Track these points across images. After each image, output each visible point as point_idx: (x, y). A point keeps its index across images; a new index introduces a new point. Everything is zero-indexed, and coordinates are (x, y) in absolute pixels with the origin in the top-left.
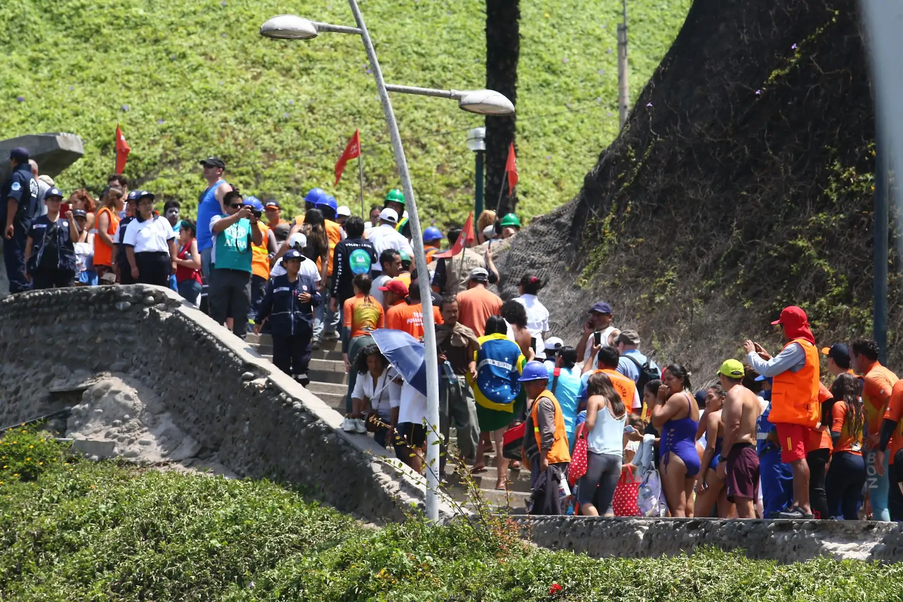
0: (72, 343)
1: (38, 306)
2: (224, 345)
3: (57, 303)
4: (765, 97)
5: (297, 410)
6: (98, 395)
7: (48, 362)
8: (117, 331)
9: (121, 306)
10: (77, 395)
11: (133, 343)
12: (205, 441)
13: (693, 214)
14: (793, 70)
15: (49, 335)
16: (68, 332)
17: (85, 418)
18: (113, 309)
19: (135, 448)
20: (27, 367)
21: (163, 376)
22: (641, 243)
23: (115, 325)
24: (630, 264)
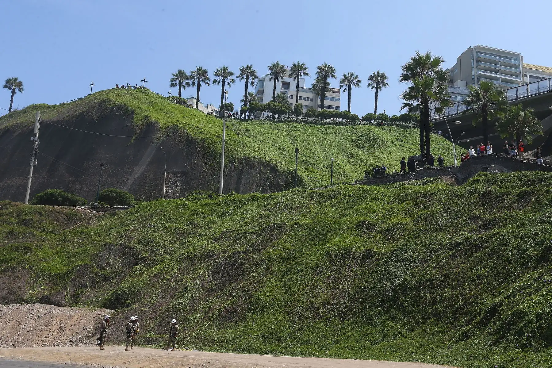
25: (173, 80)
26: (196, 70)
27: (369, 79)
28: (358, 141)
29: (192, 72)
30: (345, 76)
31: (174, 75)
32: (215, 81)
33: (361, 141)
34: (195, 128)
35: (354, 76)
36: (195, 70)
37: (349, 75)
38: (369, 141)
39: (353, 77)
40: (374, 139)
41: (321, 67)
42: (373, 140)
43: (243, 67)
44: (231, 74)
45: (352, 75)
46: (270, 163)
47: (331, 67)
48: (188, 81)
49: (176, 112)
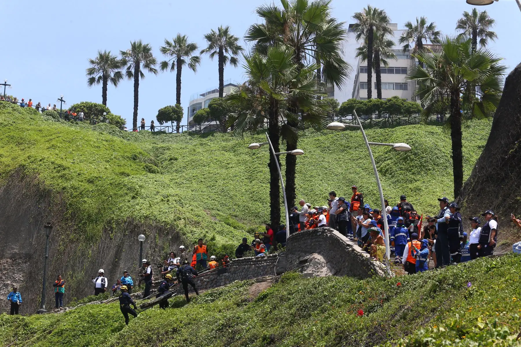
0: (306, 246)
1: (297, 236)
2: (342, 240)
3: (301, 235)
4: (509, 158)
5: (358, 255)
6: (311, 260)
7: (299, 252)
8: (317, 241)
9: (318, 234)
10: (306, 261)
11: (322, 244)
12: (337, 270)
13: (488, 195)
14: (516, 150)
15: (299, 245)
16: (304, 243)
17: (308, 267)
18: (316, 235)
19: (319, 274)
20: (294, 255)
21: (329, 252)
22: (474, 205)
23: (317, 240)
24: (470, 212)
25: (91, 72)
26: (130, 47)
27: (459, 27)
28: (385, 160)
29: (123, 53)
30: (409, 25)
31: (92, 62)
32: (164, 65)
33: (389, 162)
34: (55, 168)
35: (428, 24)
36: (128, 48)
37: (418, 23)
38: (405, 159)
39: (425, 26)
40: (415, 154)
41: (360, 14)
42: (412, 157)
43: (213, 32)
44: (193, 47)
45: (423, 22)
46: (172, 226)
47: (381, 13)
48: (119, 70)
49: (39, 138)
